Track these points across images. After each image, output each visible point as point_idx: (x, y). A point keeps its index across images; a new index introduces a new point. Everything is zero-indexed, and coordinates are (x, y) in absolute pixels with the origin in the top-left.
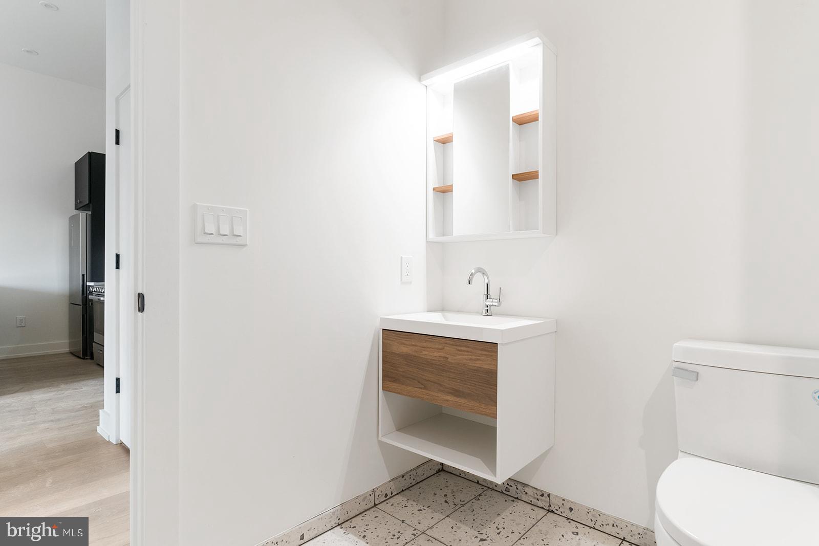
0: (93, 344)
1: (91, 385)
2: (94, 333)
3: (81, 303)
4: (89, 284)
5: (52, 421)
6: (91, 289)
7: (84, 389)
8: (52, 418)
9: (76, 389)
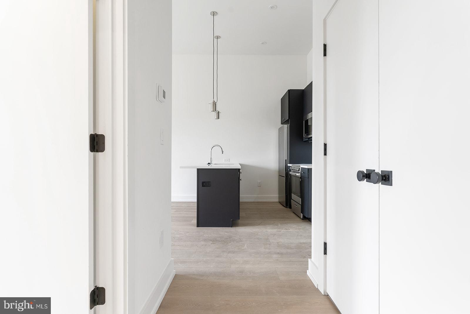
0: (292, 200)
1: (294, 228)
2: (292, 194)
3: (285, 176)
4: (289, 165)
5: (278, 253)
6: (290, 168)
7: (291, 230)
8: (278, 251)
9: (287, 229)
